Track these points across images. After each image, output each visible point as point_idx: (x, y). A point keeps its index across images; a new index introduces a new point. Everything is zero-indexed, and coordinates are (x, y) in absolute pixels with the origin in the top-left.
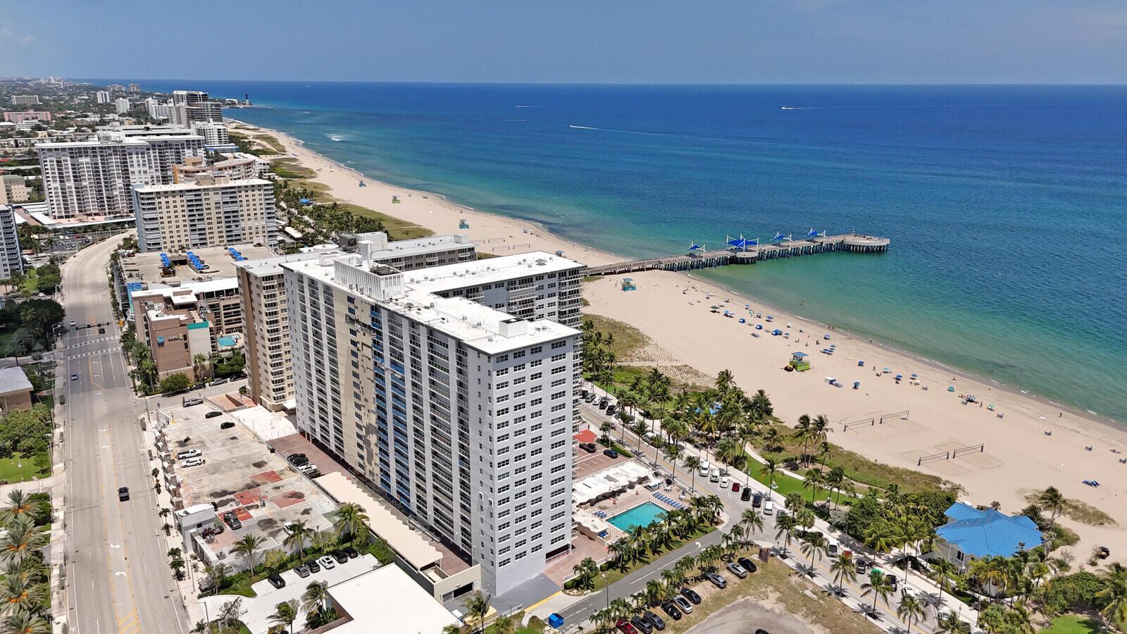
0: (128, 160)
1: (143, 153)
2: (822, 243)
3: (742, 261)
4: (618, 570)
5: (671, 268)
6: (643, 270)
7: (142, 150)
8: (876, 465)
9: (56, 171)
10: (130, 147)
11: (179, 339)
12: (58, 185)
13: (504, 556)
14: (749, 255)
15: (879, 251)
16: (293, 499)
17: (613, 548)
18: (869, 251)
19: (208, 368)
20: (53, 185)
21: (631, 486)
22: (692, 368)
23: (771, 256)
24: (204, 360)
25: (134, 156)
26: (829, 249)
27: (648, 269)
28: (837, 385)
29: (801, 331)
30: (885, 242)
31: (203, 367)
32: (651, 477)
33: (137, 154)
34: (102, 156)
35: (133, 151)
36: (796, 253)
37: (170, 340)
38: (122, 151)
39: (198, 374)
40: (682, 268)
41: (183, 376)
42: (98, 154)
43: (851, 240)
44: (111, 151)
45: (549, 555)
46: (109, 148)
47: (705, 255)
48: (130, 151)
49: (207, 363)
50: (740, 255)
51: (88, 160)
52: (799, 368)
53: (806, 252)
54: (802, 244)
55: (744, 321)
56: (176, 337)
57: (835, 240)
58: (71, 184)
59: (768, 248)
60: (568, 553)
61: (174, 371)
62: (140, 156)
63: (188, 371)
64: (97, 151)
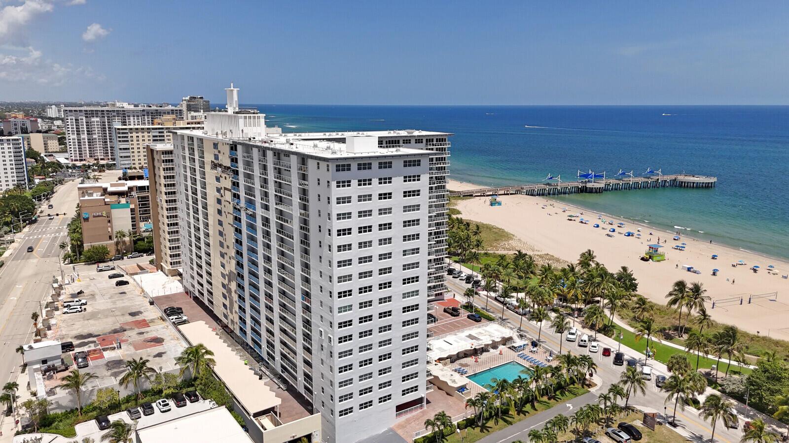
0: (127, 121)
1: (138, 116)
2: (658, 179)
3: (591, 191)
4: (478, 430)
5: (531, 193)
6: (508, 194)
7: (137, 114)
9: (75, 127)
10: (129, 111)
11: (102, 216)
12: (75, 136)
13: (346, 404)
14: (597, 185)
15: (708, 186)
16: (152, 343)
17: (472, 403)
18: (699, 186)
19: (128, 243)
20: (72, 137)
21: (494, 345)
22: (553, 256)
23: (616, 189)
24: (124, 236)
25: (132, 118)
26: (664, 186)
27: (511, 194)
28: (695, 272)
29: (651, 234)
30: (713, 180)
31: (124, 242)
32: (515, 337)
33: (134, 116)
34: (108, 117)
35: (131, 114)
36: (636, 187)
37: (94, 217)
38: (123, 114)
39: (119, 248)
40: (541, 194)
41: (104, 248)
42: (105, 115)
43: (681, 178)
44: (115, 114)
45: (400, 408)
46: (114, 111)
47: (560, 183)
48: (129, 114)
49: (127, 239)
50: (589, 185)
51: (98, 119)
52: (655, 259)
53: (645, 186)
54: (640, 180)
55: (598, 226)
56: (100, 214)
57: (669, 178)
58: (85, 136)
59: (613, 181)
60: (421, 407)
61: (96, 244)
62: (136, 118)
63: (110, 244)
64: (105, 113)
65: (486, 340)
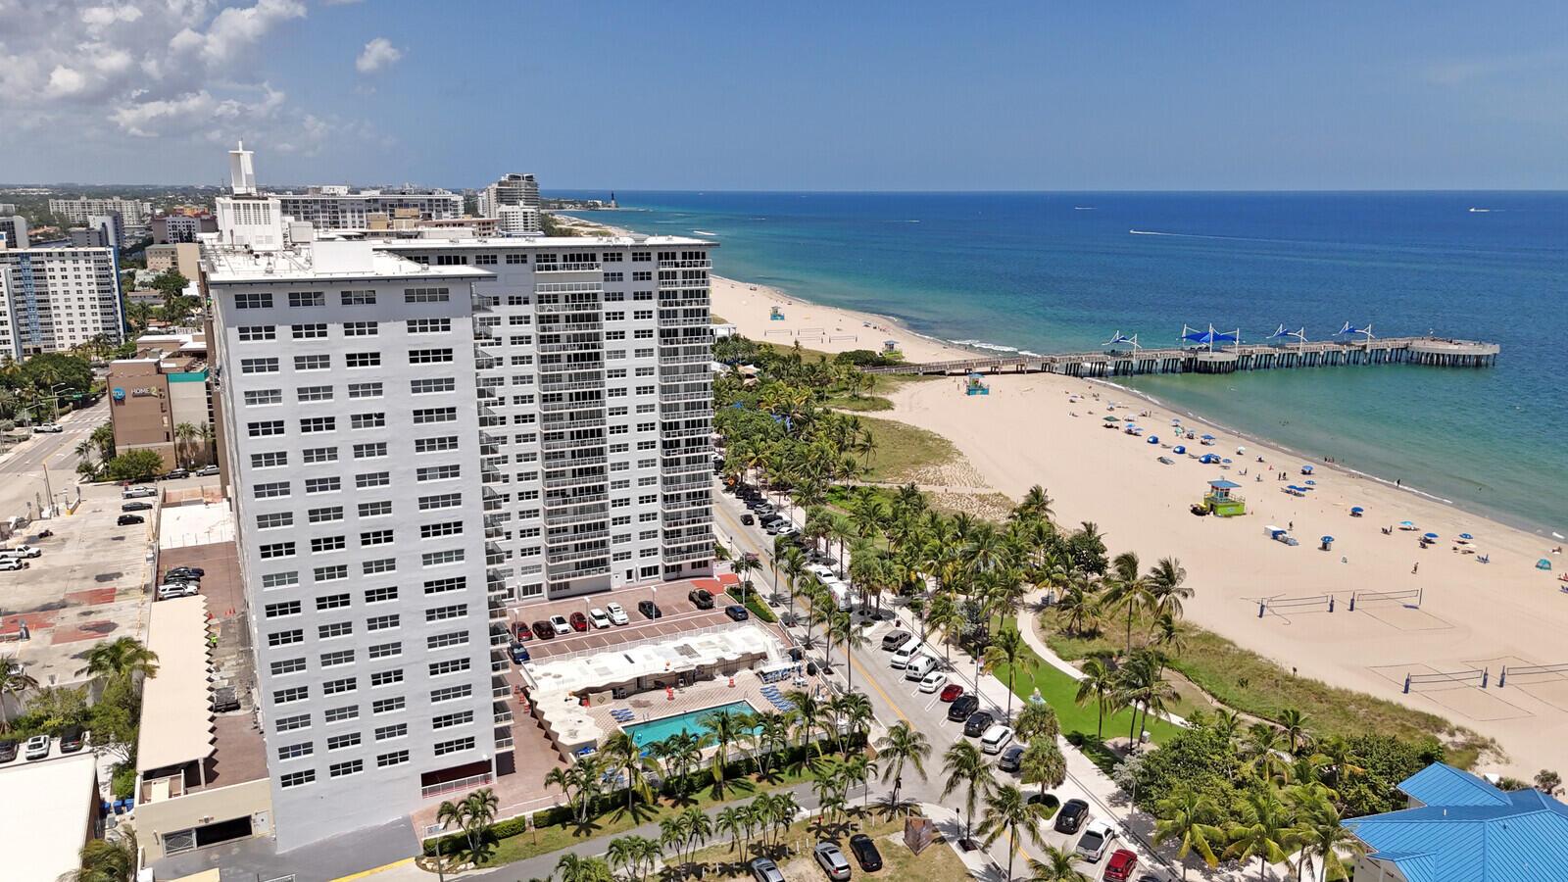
0: (341, 220)
1: (360, 212)
2: (1365, 347)
3: (1205, 369)
4: (571, 829)
5: (1074, 371)
6: (1022, 372)
7: (360, 207)
8: (1292, 680)
10: (344, 202)
11: (151, 395)
13: (297, 763)
14: (1219, 357)
15: (1478, 363)
16: (92, 632)
17: (558, 777)
18: (1456, 363)
19: (202, 448)
21: (729, 668)
22: (1007, 498)
23: (1264, 365)
25: (349, 215)
26: (1377, 359)
27: (1029, 372)
28: (1285, 541)
30: (1489, 350)
31: (194, 446)
33: (353, 212)
34: (305, 213)
35: (348, 208)
36: (1310, 362)
37: (135, 396)
38: (333, 207)
39: (185, 456)
41: (150, 454)
42: (301, 209)
43: (1424, 345)
44: (318, 207)
45: (428, 779)
46: (316, 202)
47: (1138, 352)
48: (343, 207)
49: (198, 439)
50: (1202, 357)
52: (1220, 511)
53: (1331, 362)
54: (1323, 347)
55: (1156, 441)
56: (146, 391)
57: (1389, 344)
59: (1259, 350)
60: (487, 780)
61: (139, 447)
62: (356, 214)
63: (164, 449)
64: (300, 204)
65: (708, 658)
